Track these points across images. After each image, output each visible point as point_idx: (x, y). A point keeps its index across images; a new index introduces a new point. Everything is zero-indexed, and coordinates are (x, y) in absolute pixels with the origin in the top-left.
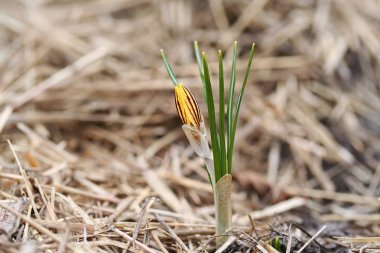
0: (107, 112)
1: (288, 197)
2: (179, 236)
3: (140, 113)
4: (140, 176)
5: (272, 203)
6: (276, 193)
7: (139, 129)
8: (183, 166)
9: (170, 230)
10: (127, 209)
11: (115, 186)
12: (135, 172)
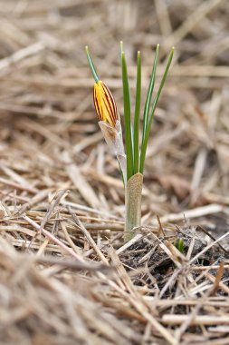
0: (41, 105)
1: (206, 203)
2: (88, 229)
3: (73, 109)
4: (63, 169)
5: (189, 207)
6: (194, 198)
7: (69, 125)
8: (107, 164)
9: (80, 222)
10: (45, 199)
11: (36, 178)
12: (59, 166)
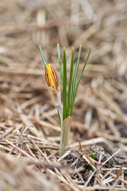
0: (2, 82)
1: (96, 137)
2: (40, 148)
3: (19, 85)
4: (18, 117)
5: (88, 139)
6: (90, 134)
7: (18, 94)
8: (41, 115)
9: (35, 144)
10: (11, 133)
11: (4, 121)
12: (15, 115)
